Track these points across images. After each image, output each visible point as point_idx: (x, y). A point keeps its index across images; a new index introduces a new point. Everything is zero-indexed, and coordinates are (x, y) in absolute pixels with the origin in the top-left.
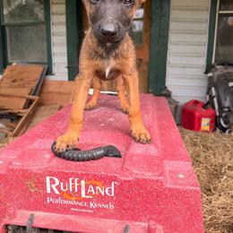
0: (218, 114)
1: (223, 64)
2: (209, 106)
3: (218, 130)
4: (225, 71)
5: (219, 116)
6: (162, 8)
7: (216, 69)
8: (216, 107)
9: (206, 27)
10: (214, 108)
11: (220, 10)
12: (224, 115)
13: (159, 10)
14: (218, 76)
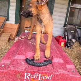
0: (67, 41)
1: (70, 24)
2: (64, 38)
3: (66, 47)
4: (71, 27)
5: (67, 42)
6: (52, 2)
7: (68, 26)
8: (67, 39)
9: (66, 11)
10: (66, 39)
11: (71, 6)
12: (69, 42)
13: (51, 3)
14: (68, 28)
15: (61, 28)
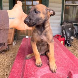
1: (66, 22)
3: (66, 45)
4: (67, 24)
5: (67, 40)
6: (46, 2)
7: (64, 24)
9: (61, 9)
10: (64, 37)
11: (65, 3)
14: (65, 26)
15: (58, 27)
